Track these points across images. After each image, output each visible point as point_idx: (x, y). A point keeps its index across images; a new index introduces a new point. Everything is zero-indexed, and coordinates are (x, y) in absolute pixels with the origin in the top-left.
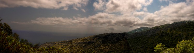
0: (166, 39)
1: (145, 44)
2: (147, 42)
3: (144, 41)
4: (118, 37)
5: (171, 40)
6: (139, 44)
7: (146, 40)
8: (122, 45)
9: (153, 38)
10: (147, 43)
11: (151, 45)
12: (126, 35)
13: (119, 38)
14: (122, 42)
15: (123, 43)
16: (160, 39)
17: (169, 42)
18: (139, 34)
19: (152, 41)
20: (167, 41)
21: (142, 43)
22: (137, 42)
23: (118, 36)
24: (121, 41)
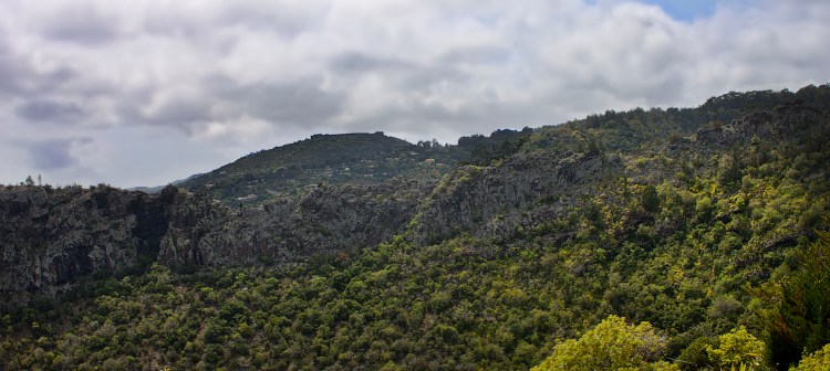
0: (677, 273)
1: (447, 336)
2: (459, 311)
3: (428, 310)
4: (81, 250)
5: (729, 288)
6: (366, 346)
7: (457, 296)
8: (137, 340)
9: (534, 273)
10: (466, 327)
11: (509, 349)
12: (188, 221)
13: (95, 254)
14: (135, 312)
15: (148, 323)
16: (614, 277)
17: (712, 311)
18: (354, 218)
19: (525, 306)
20: (690, 294)
21: (402, 324)
22: (341, 317)
23: (77, 236)
24: (127, 293)
